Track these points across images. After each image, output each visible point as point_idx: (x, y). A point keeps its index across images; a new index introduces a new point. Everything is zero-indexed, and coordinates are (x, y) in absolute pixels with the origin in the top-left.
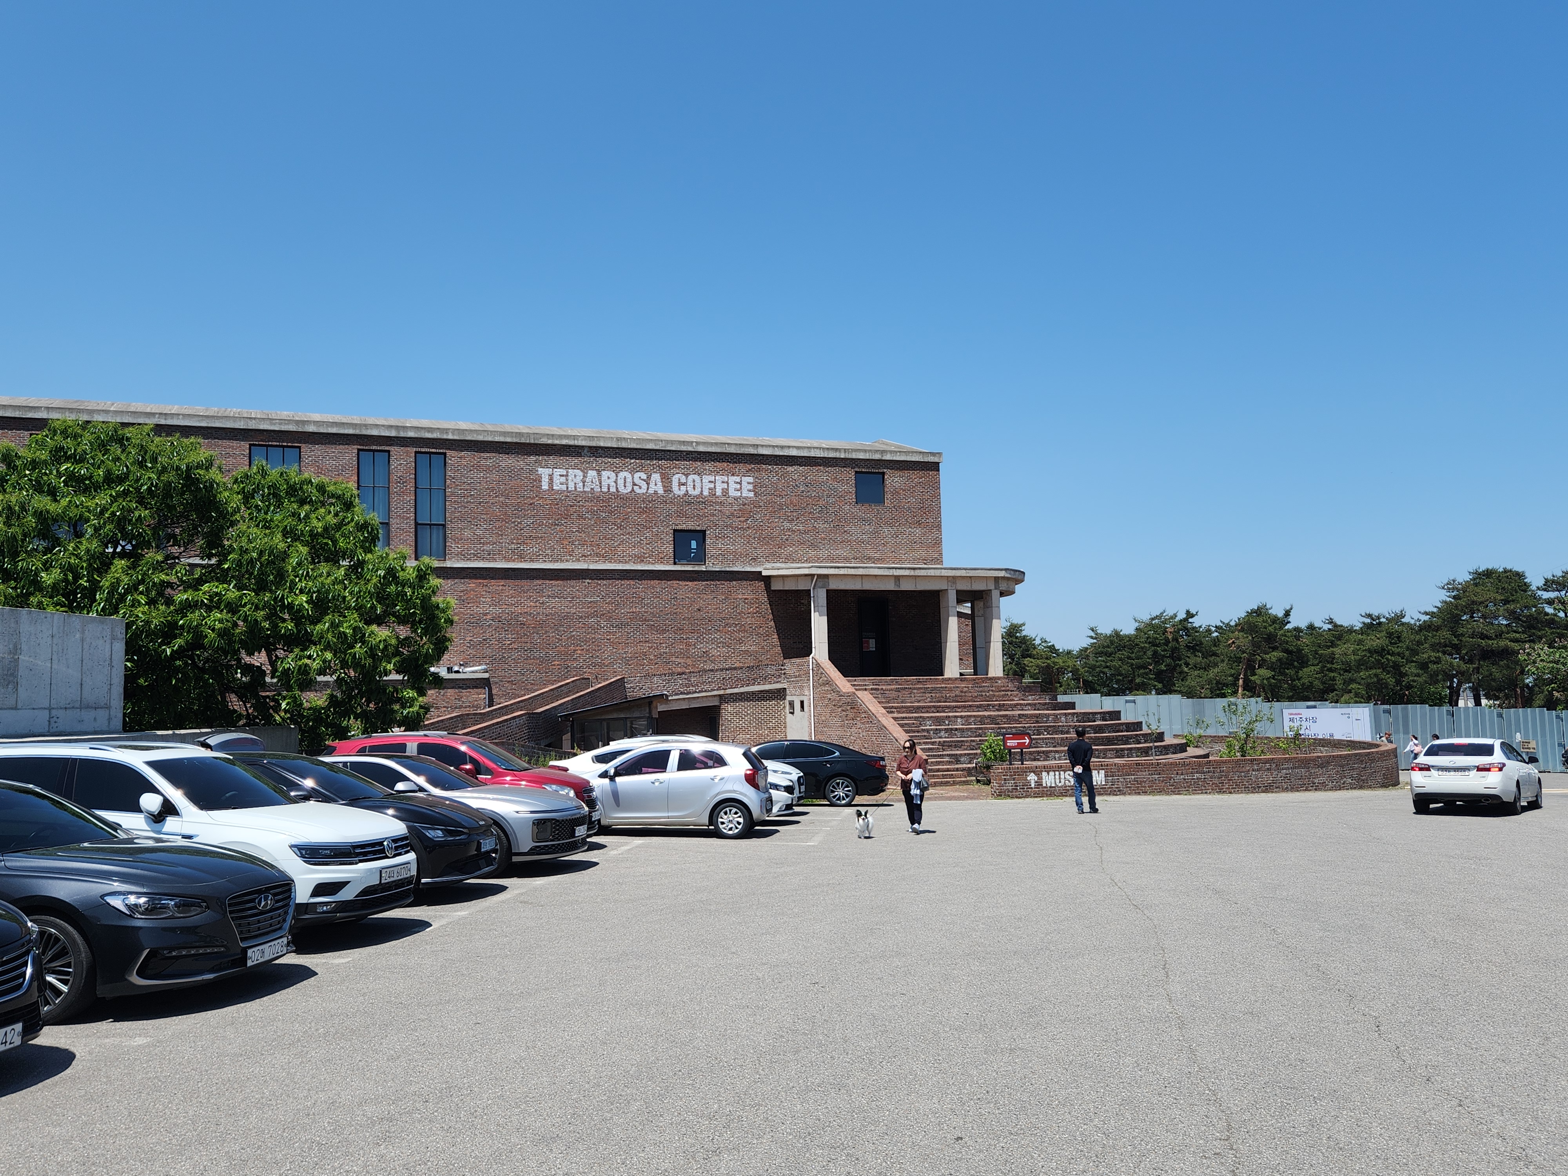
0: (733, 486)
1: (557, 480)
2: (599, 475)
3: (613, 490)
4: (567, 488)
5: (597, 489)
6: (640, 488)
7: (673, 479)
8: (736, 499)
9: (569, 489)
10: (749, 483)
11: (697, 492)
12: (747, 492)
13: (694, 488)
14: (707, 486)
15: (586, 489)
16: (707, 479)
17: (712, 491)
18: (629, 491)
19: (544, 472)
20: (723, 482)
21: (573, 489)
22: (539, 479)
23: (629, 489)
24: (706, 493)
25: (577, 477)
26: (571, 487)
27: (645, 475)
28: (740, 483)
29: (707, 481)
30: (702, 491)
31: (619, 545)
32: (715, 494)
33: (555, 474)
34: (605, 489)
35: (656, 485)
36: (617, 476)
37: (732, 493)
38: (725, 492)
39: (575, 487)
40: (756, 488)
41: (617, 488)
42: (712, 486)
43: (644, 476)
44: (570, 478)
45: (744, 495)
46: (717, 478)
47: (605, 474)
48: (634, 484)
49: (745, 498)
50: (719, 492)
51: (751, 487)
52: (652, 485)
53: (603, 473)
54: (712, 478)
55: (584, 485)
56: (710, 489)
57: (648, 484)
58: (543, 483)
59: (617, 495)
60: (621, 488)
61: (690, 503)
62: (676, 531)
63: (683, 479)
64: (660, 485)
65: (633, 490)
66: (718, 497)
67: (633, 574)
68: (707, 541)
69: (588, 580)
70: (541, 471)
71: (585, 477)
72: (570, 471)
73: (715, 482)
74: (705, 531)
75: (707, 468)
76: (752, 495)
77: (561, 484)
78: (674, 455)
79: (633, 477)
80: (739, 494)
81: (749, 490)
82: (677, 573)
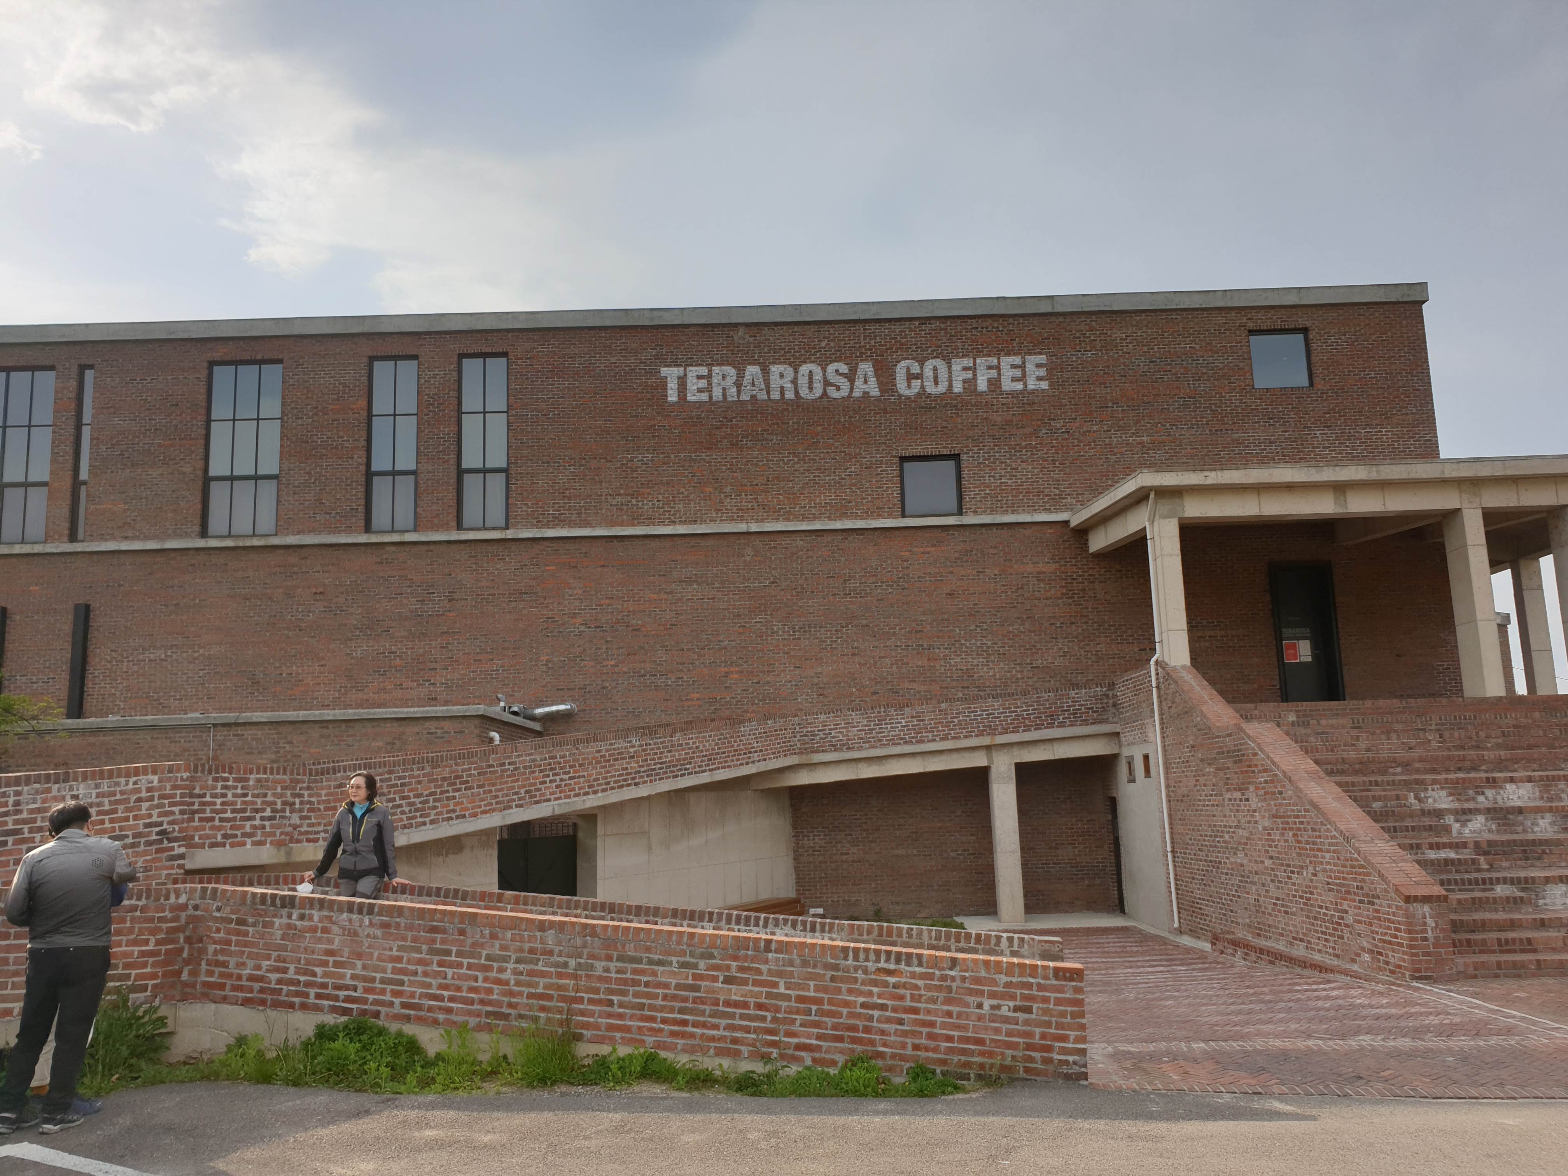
0: (1008, 373)
1: (693, 385)
2: (765, 372)
4: (711, 397)
5: (762, 396)
6: (838, 389)
7: (897, 368)
8: (1013, 394)
9: (714, 399)
10: (1038, 366)
11: (942, 388)
12: (1036, 381)
13: (936, 383)
14: (960, 376)
15: (743, 397)
16: (958, 365)
17: (969, 384)
18: (817, 395)
19: (671, 373)
20: (990, 368)
21: (721, 398)
22: (663, 384)
23: (818, 391)
24: (958, 388)
25: (728, 378)
26: (717, 394)
27: (846, 367)
28: (1022, 367)
29: (959, 367)
30: (950, 385)
31: (803, 488)
32: (976, 389)
33: (689, 375)
34: (776, 395)
35: (866, 382)
36: (796, 372)
37: (1007, 385)
38: (995, 383)
39: (724, 395)
40: (1053, 372)
41: (797, 393)
42: (969, 375)
43: (844, 368)
44: (715, 380)
45: (1030, 387)
46: (978, 361)
47: (775, 369)
48: (827, 383)
49: (1033, 392)
50: (982, 385)
51: (1042, 372)
52: (859, 382)
53: (772, 368)
54: (968, 362)
55: (739, 392)
56: (965, 381)
58: (670, 392)
59: (799, 403)
60: (804, 392)
61: (928, 409)
62: (903, 459)
63: (915, 369)
64: (873, 381)
65: (825, 393)
66: (981, 394)
67: (828, 538)
68: (965, 473)
69: (749, 551)
70: (664, 371)
71: (740, 376)
72: (716, 369)
73: (974, 369)
74: (959, 455)
75: (959, 344)
76: (1044, 385)
77: (700, 390)
78: (897, 328)
79: (824, 371)
80: (1020, 386)
81: (1040, 379)
82: (907, 532)
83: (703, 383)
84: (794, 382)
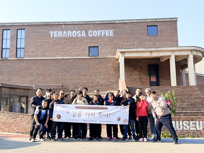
0: (107, 33)
1: (55, 34)
2: (67, 32)
3: (71, 36)
5: (66, 36)
6: (79, 35)
7: (89, 32)
8: (108, 36)
10: (112, 32)
11: (96, 35)
12: (111, 34)
13: (95, 34)
14: (99, 33)
15: (63, 36)
16: (99, 31)
17: (101, 35)
19: (51, 32)
20: (104, 32)
23: (76, 36)
24: (99, 35)
25: (61, 33)
26: (59, 36)
28: (109, 32)
30: (97, 35)
31: (73, 51)
34: (69, 36)
36: (72, 32)
37: (107, 35)
38: (105, 35)
39: (60, 36)
40: (114, 33)
41: (72, 36)
42: (101, 33)
43: (80, 32)
44: (59, 34)
45: (110, 35)
47: (69, 32)
48: (77, 34)
49: (111, 36)
50: (103, 35)
51: (113, 33)
52: (82, 34)
53: (68, 32)
54: (100, 31)
56: (100, 34)
57: (81, 34)
58: (51, 35)
59: (72, 38)
60: (73, 36)
61: (94, 39)
62: (89, 47)
63: (92, 32)
64: (85, 34)
65: (77, 36)
66: (102, 36)
67: (76, 60)
68: (99, 49)
69: (63, 62)
70: (50, 32)
71: (63, 33)
72: (59, 32)
73: (101, 32)
74: (98, 46)
75: (99, 28)
76: (113, 35)
77: (56, 35)
78: (89, 25)
79: (77, 32)
80: (109, 35)
81: (112, 34)
82: (89, 59)
83: (57, 34)
84: (72, 34)
